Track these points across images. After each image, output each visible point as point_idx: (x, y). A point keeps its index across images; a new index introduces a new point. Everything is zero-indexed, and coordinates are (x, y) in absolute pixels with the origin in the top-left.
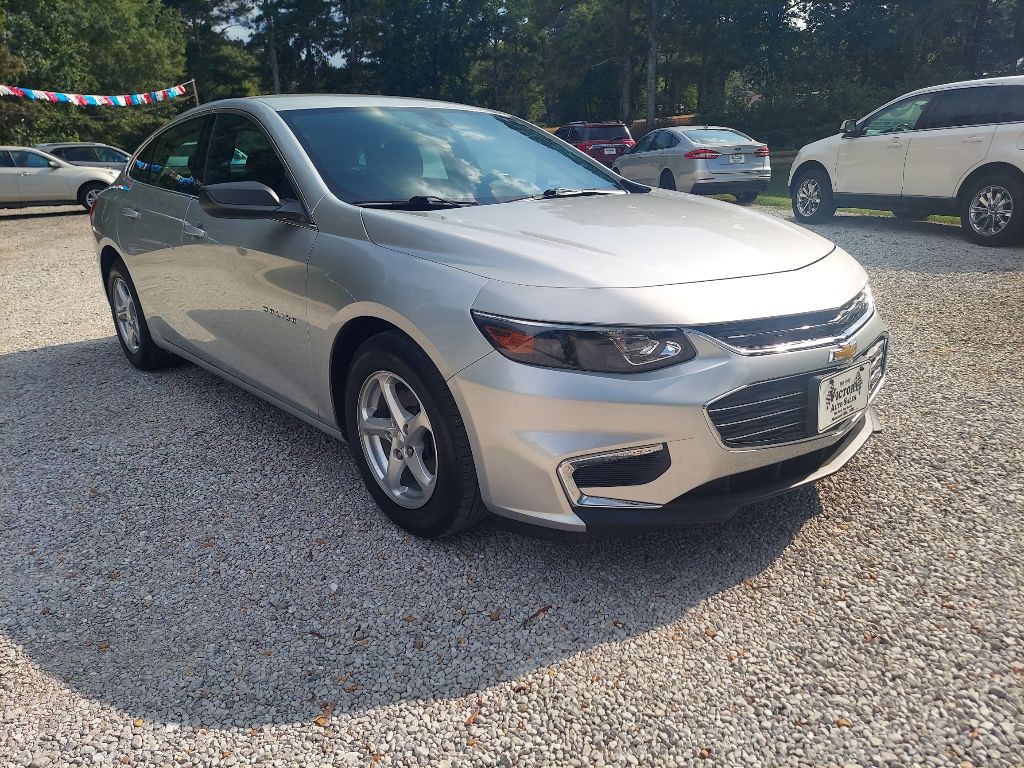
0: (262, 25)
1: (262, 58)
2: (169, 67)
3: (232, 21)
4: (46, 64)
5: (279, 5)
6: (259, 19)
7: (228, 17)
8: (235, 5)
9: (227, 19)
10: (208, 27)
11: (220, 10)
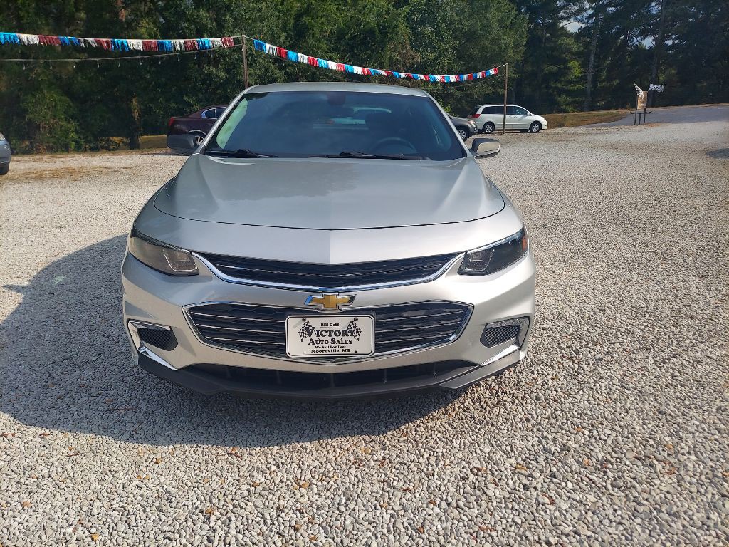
0: (592, 20)
1: (587, 45)
2: (511, 54)
3: (572, 20)
4: (432, 56)
5: (609, 5)
6: (590, 17)
7: (569, 17)
8: (577, 8)
9: (567, 19)
10: (555, 24)
11: (564, 13)
